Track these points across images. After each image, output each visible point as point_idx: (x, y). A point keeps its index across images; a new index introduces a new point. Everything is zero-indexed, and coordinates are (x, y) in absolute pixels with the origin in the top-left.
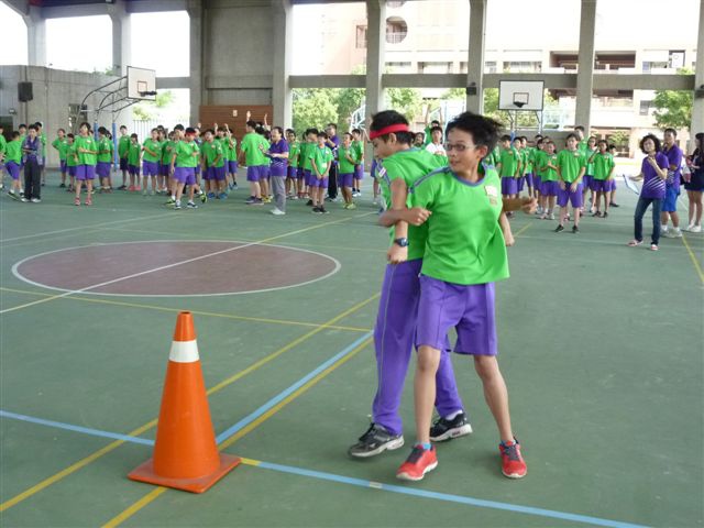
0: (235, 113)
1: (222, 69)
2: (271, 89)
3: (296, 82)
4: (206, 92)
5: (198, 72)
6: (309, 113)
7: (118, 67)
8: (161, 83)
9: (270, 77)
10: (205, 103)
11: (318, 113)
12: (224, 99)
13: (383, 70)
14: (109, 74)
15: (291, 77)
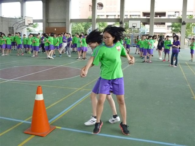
0: (55, 29)
1: (52, 17)
2: (65, 23)
3: (72, 21)
4: (47, 24)
5: (45, 18)
6: (76, 29)
7: (22, 16)
8: (34, 21)
9: (65, 19)
10: (47, 27)
11: (79, 30)
12: (52, 25)
13: (96, 17)
14: (20, 18)
15: (71, 19)
